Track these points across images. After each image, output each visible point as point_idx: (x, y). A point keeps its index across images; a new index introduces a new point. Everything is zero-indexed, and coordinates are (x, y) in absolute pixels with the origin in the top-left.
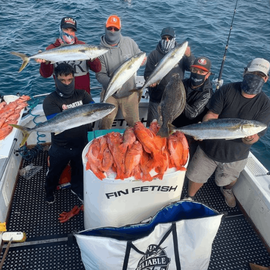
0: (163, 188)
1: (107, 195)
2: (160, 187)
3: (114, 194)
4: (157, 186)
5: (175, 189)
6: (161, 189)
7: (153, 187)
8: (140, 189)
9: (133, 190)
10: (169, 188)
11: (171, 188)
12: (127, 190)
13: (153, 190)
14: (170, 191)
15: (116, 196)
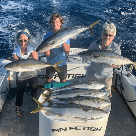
0: (91, 128)
1: (52, 130)
2: (89, 128)
3: (57, 130)
4: (87, 127)
5: (100, 129)
6: (90, 129)
7: (84, 128)
8: (75, 128)
9: (70, 128)
10: (96, 129)
11: (97, 129)
12: (66, 128)
14: (96, 130)
15: (58, 131)
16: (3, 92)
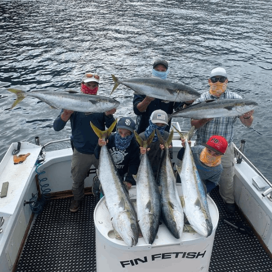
1: (122, 263)
2: (185, 253)
3: (130, 262)
4: (182, 253)
5: (203, 255)
6: (186, 255)
7: (177, 254)
8: (161, 256)
9: (153, 258)
10: (196, 255)
11: (199, 254)
12: (145, 258)
13: (177, 257)
14: (197, 257)
15: (133, 264)
16: (27, 203)
